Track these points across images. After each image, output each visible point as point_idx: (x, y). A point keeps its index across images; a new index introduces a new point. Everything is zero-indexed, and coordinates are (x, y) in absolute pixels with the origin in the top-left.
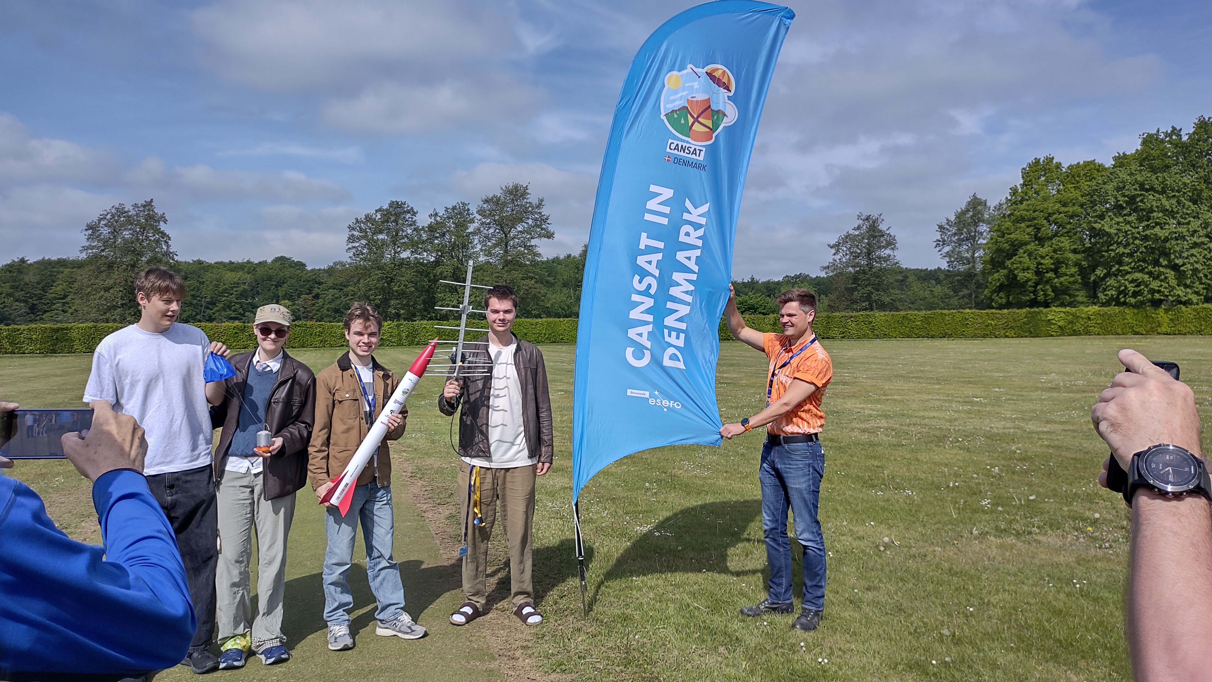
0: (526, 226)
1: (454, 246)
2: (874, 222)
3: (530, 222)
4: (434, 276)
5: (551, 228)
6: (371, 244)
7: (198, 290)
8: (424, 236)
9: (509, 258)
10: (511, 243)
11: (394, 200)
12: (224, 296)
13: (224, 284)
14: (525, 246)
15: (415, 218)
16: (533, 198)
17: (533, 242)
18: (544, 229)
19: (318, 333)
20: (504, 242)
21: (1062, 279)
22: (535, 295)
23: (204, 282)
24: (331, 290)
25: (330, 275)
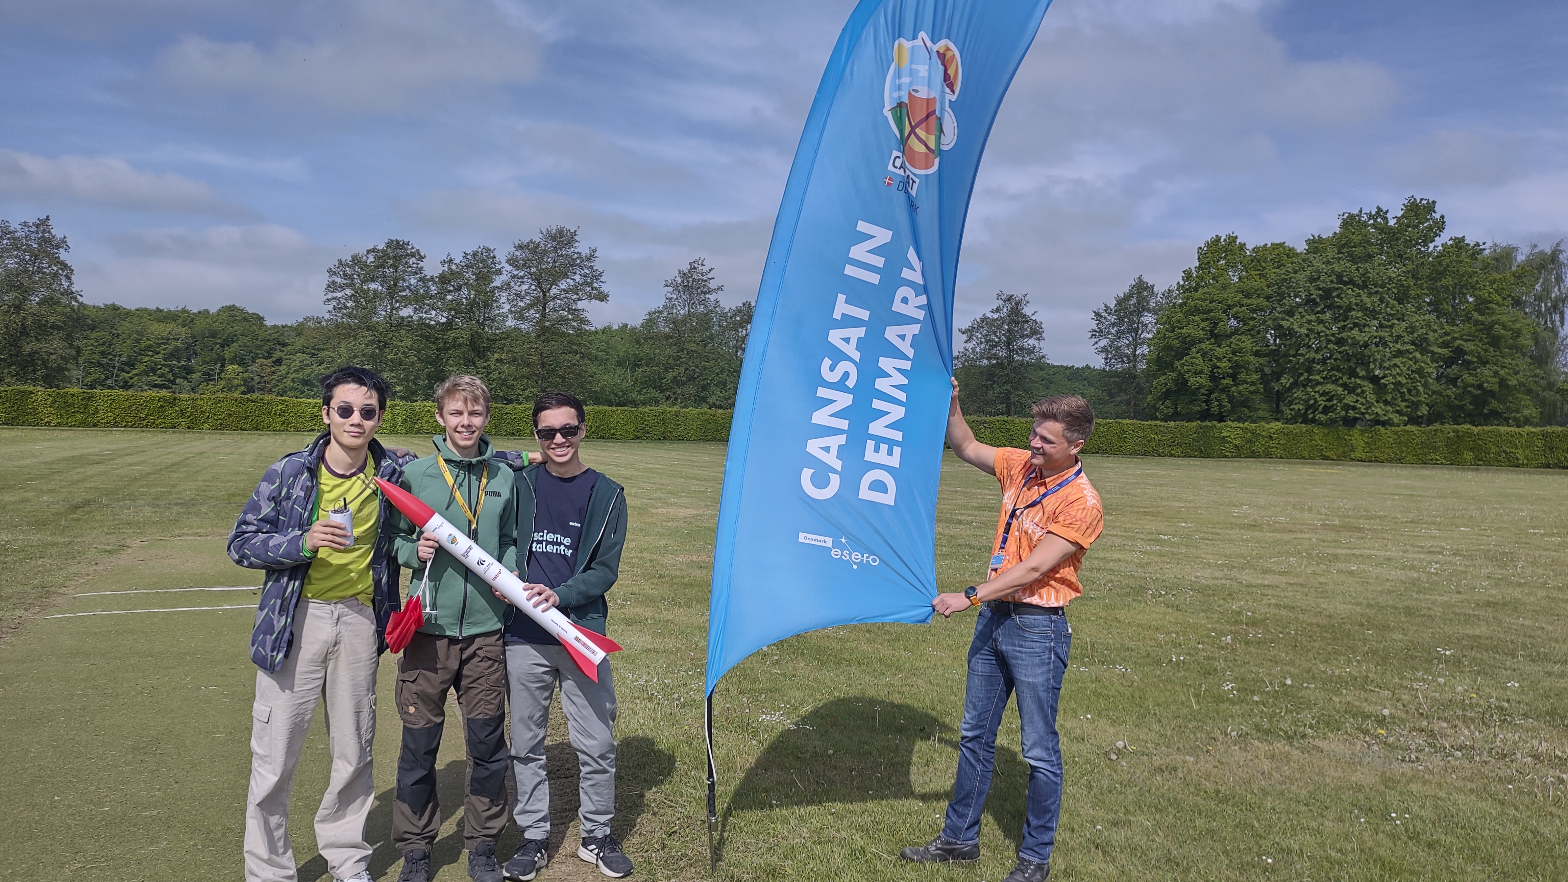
0: (571, 282)
1: (473, 304)
2: (1017, 304)
3: (577, 278)
4: (445, 343)
5: (605, 288)
6: (359, 294)
7: (110, 345)
8: (433, 290)
9: (547, 324)
10: (551, 304)
11: (394, 239)
12: (147, 355)
13: (148, 340)
14: (569, 309)
15: (421, 264)
16: (582, 248)
17: (580, 305)
18: (596, 288)
19: (278, 412)
20: (541, 302)
21: (1241, 388)
22: (579, 374)
23: (118, 335)
24: (299, 355)
25: (299, 334)
